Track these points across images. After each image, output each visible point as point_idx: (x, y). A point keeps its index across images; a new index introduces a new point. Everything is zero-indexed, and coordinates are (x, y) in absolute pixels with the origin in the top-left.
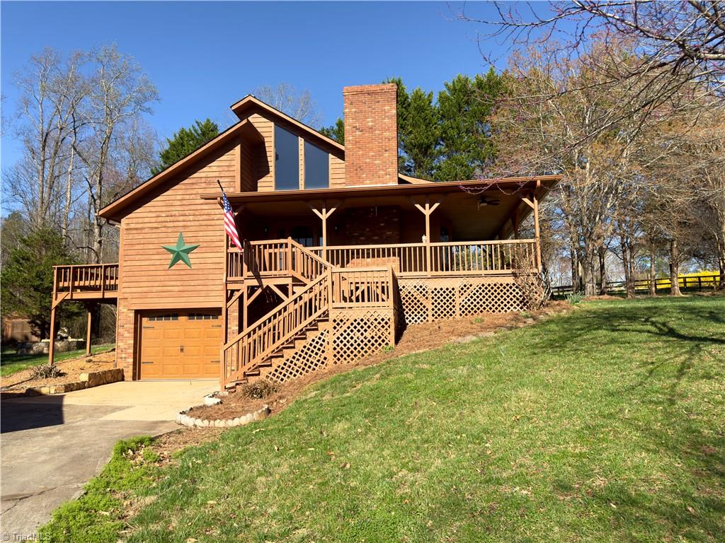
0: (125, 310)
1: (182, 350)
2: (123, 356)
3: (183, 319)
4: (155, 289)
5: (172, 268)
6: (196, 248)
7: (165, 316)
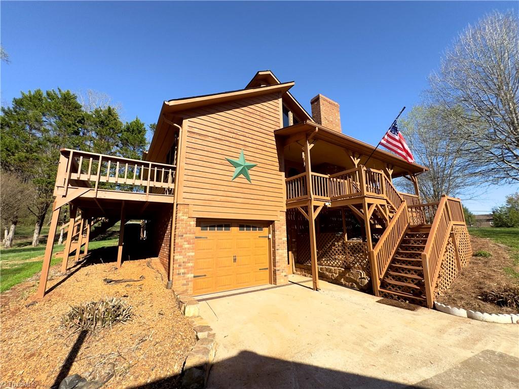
0: (185, 218)
1: (235, 260)
2: (182, 271)
3: (235, 230)
4: (218, 198)
5: (236, 180)
6: (255, 166)
7: (218, 226)
